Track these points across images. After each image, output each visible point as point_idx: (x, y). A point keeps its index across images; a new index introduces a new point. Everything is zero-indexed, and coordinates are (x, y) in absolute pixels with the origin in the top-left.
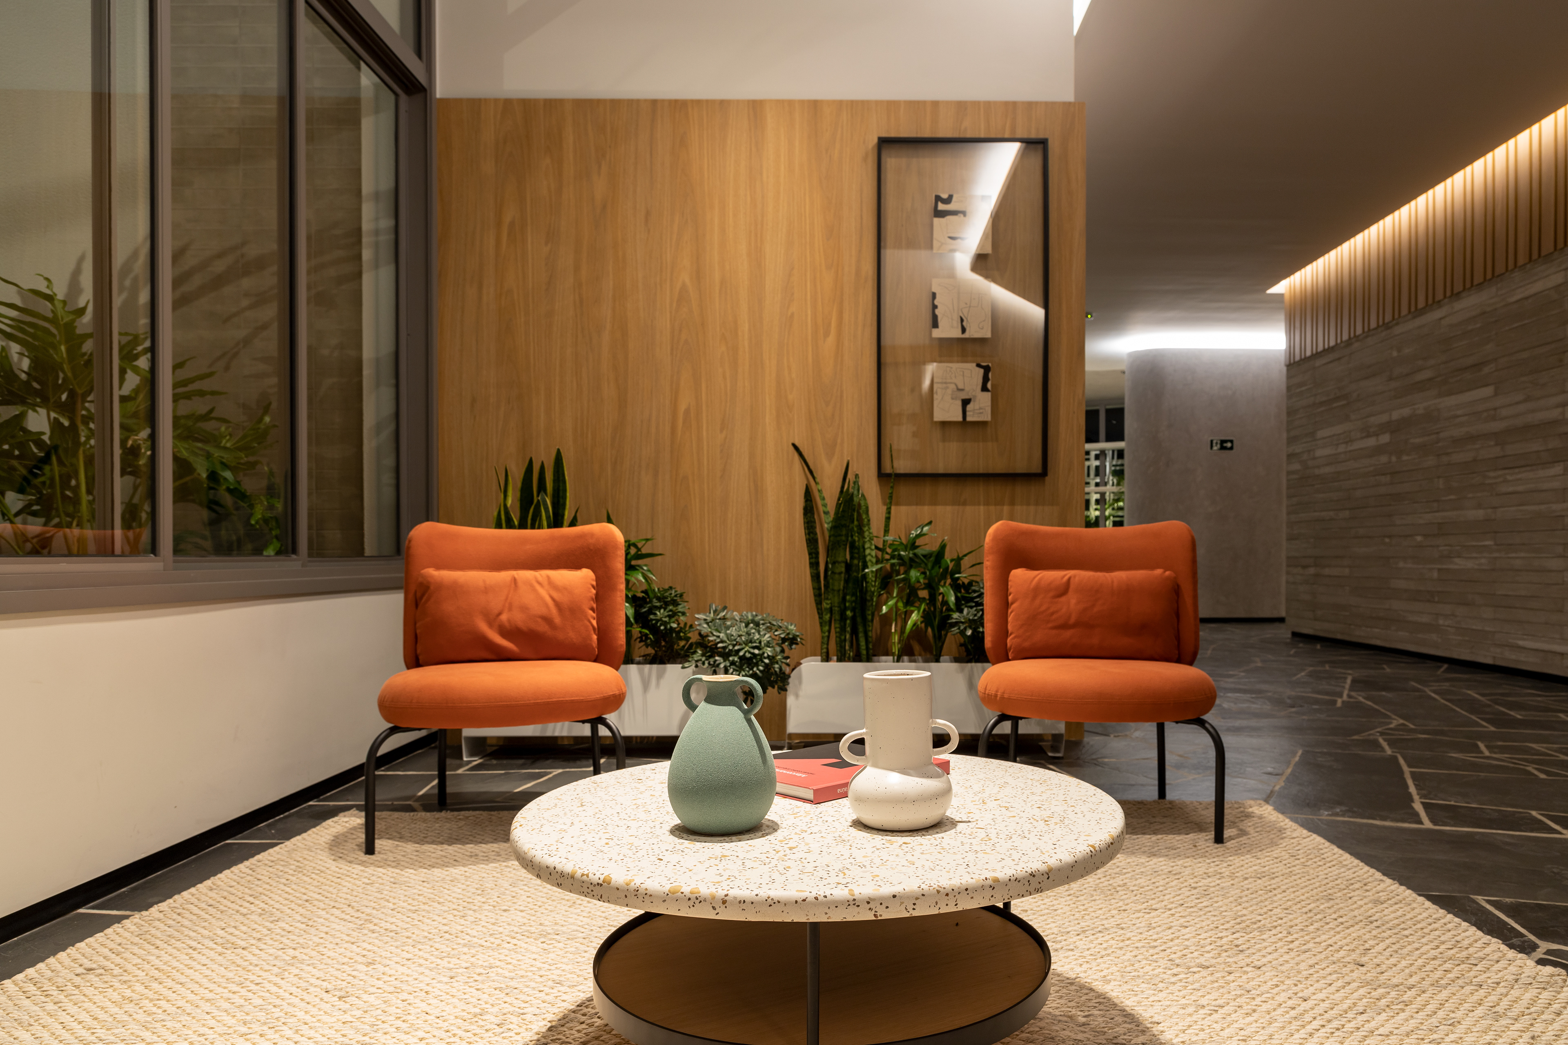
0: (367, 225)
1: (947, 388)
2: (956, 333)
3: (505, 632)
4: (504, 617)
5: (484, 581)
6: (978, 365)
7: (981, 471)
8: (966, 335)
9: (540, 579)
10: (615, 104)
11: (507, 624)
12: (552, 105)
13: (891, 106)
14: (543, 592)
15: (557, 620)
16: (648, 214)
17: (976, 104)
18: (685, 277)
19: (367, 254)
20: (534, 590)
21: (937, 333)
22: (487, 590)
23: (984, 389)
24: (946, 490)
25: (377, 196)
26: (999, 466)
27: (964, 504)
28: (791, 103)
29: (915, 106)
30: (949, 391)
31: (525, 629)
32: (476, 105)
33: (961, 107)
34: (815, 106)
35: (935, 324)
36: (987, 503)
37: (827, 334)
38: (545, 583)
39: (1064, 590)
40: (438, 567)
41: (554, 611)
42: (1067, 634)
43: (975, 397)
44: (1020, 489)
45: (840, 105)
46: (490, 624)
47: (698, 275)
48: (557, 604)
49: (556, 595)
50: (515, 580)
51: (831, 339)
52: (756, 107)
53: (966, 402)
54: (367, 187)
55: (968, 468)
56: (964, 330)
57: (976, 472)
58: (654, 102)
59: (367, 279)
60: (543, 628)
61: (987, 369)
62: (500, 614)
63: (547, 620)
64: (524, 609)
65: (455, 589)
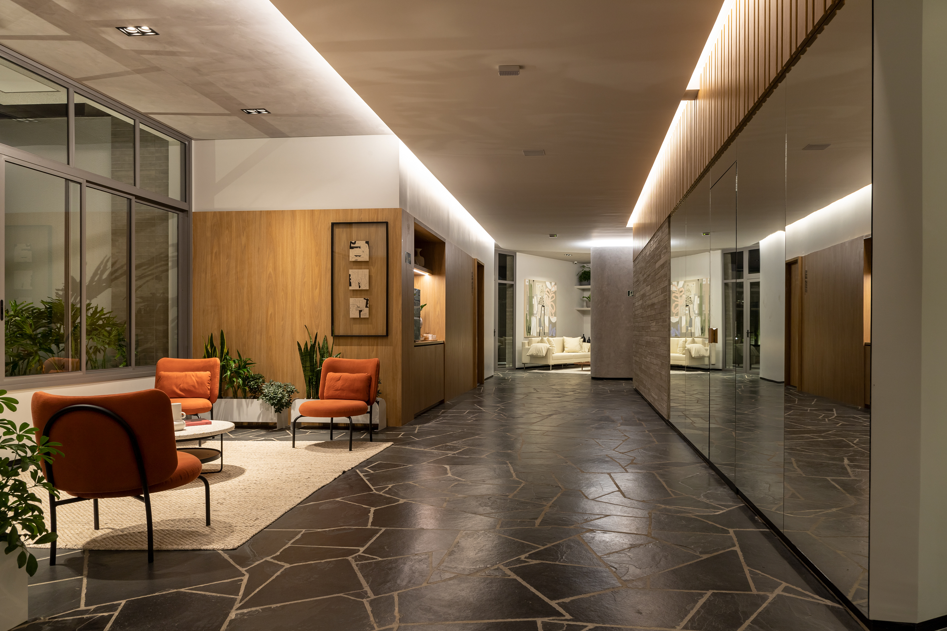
0: (170, 255)
1: (354, 306)
2: (358, 288)
3: (181, 390)
4: (181, 386)
5: (177, 375)
6: (364, 299)
7: (367, 335)
8: (361, 289)
9: (194, 374)
10: (249, 212)
11: (182, 388)
12: (229, 213)
13: (337, 211)
14: (193, 378)
15: (197, 387)
16: (259, 249)
17: (365, 210)
18: (270, 270)
19: (170, 264)
20: (191, 378)
21: (351, 288)
22: (177, 378)
23: (366, 307)
24: (355, 341)
25: (173, 245)
26: (373, 333)
27: (361, 345)
28: (305, 211)
29: (345, 211)
30: (355, 308)
31: (187, 389)
32: (204, 215)
33: (360, 211)
34: (312, 211)
35: (350, 285)
36: (369, 345)
37: (316, 289)
38: (195, 376)
39: (339, 379)
40: (165, 371)
41: (196, 384)
42: (338, 392)
43: (363, 309)
44: (380, 341)
45: (320, 211)
46: (177, 388)
47: (275, 269)
48: (197, 382)
49: (197, 379)
50: (186, 375)
51: (318, 290)
52: (293, 212)
53: (360, 311)
54: (170, 242)
55: (363, 334)
56: (360, 287)
57: (365, 335)
58: (261, 211)
59: (170, 272)
60: (192, 389)
61: (367, 300)
62: (180, 385)
63: (194, 386)
64: (187, 383)
65: (168, 378)
